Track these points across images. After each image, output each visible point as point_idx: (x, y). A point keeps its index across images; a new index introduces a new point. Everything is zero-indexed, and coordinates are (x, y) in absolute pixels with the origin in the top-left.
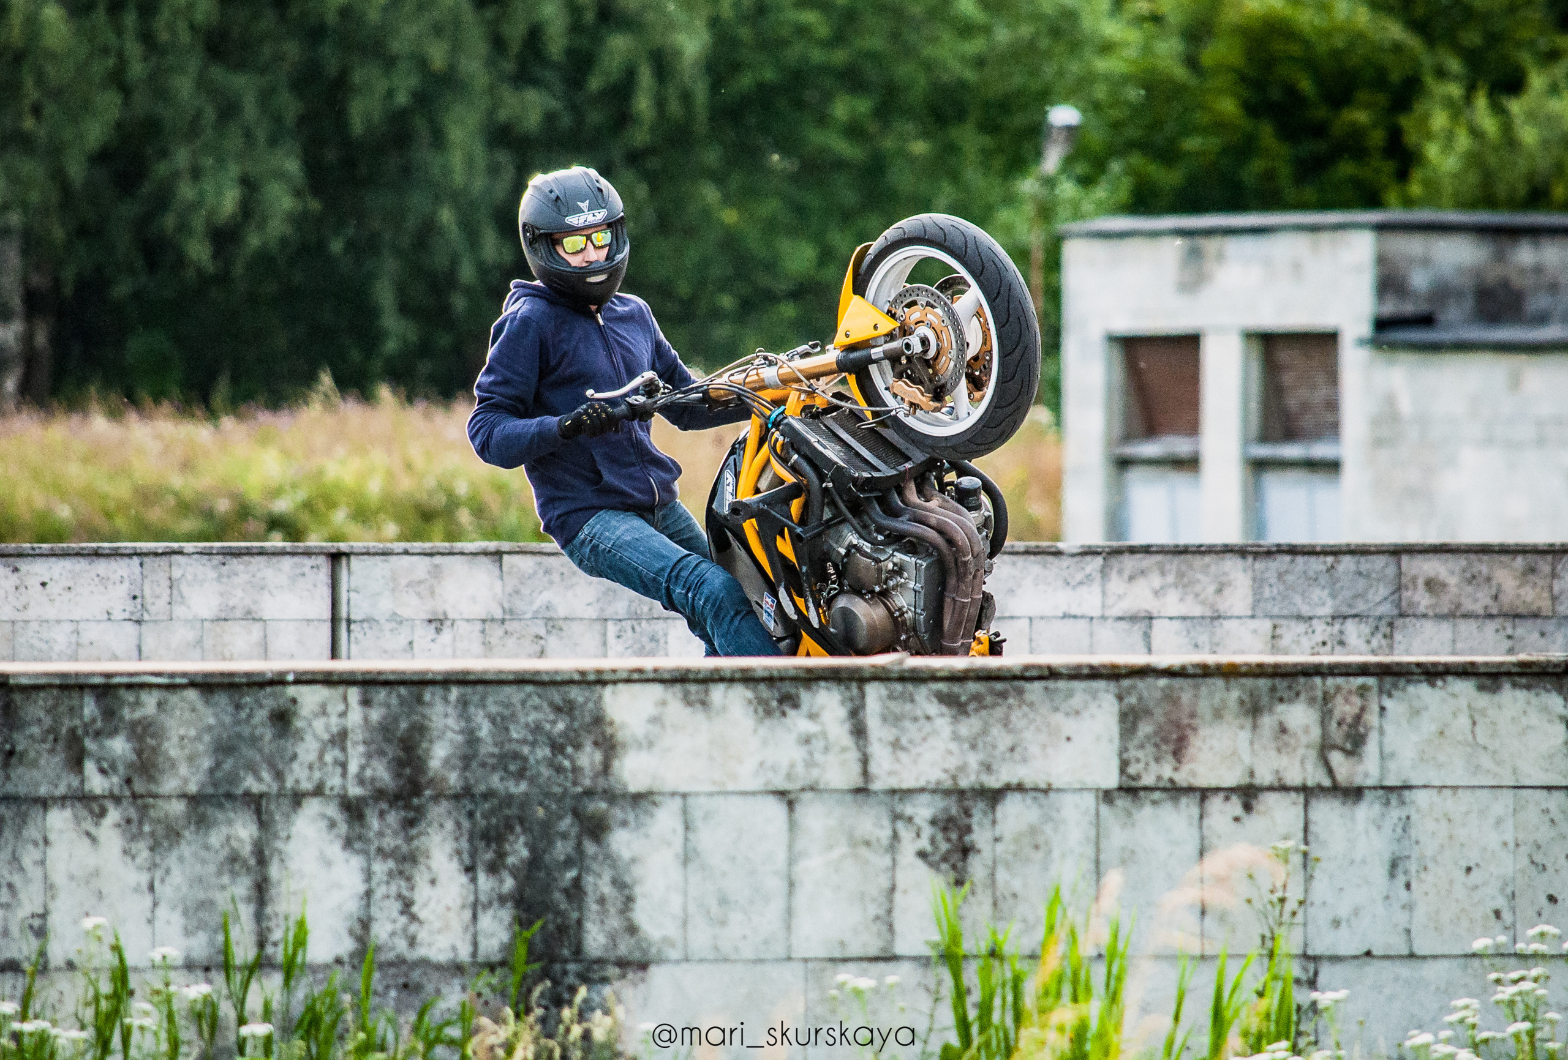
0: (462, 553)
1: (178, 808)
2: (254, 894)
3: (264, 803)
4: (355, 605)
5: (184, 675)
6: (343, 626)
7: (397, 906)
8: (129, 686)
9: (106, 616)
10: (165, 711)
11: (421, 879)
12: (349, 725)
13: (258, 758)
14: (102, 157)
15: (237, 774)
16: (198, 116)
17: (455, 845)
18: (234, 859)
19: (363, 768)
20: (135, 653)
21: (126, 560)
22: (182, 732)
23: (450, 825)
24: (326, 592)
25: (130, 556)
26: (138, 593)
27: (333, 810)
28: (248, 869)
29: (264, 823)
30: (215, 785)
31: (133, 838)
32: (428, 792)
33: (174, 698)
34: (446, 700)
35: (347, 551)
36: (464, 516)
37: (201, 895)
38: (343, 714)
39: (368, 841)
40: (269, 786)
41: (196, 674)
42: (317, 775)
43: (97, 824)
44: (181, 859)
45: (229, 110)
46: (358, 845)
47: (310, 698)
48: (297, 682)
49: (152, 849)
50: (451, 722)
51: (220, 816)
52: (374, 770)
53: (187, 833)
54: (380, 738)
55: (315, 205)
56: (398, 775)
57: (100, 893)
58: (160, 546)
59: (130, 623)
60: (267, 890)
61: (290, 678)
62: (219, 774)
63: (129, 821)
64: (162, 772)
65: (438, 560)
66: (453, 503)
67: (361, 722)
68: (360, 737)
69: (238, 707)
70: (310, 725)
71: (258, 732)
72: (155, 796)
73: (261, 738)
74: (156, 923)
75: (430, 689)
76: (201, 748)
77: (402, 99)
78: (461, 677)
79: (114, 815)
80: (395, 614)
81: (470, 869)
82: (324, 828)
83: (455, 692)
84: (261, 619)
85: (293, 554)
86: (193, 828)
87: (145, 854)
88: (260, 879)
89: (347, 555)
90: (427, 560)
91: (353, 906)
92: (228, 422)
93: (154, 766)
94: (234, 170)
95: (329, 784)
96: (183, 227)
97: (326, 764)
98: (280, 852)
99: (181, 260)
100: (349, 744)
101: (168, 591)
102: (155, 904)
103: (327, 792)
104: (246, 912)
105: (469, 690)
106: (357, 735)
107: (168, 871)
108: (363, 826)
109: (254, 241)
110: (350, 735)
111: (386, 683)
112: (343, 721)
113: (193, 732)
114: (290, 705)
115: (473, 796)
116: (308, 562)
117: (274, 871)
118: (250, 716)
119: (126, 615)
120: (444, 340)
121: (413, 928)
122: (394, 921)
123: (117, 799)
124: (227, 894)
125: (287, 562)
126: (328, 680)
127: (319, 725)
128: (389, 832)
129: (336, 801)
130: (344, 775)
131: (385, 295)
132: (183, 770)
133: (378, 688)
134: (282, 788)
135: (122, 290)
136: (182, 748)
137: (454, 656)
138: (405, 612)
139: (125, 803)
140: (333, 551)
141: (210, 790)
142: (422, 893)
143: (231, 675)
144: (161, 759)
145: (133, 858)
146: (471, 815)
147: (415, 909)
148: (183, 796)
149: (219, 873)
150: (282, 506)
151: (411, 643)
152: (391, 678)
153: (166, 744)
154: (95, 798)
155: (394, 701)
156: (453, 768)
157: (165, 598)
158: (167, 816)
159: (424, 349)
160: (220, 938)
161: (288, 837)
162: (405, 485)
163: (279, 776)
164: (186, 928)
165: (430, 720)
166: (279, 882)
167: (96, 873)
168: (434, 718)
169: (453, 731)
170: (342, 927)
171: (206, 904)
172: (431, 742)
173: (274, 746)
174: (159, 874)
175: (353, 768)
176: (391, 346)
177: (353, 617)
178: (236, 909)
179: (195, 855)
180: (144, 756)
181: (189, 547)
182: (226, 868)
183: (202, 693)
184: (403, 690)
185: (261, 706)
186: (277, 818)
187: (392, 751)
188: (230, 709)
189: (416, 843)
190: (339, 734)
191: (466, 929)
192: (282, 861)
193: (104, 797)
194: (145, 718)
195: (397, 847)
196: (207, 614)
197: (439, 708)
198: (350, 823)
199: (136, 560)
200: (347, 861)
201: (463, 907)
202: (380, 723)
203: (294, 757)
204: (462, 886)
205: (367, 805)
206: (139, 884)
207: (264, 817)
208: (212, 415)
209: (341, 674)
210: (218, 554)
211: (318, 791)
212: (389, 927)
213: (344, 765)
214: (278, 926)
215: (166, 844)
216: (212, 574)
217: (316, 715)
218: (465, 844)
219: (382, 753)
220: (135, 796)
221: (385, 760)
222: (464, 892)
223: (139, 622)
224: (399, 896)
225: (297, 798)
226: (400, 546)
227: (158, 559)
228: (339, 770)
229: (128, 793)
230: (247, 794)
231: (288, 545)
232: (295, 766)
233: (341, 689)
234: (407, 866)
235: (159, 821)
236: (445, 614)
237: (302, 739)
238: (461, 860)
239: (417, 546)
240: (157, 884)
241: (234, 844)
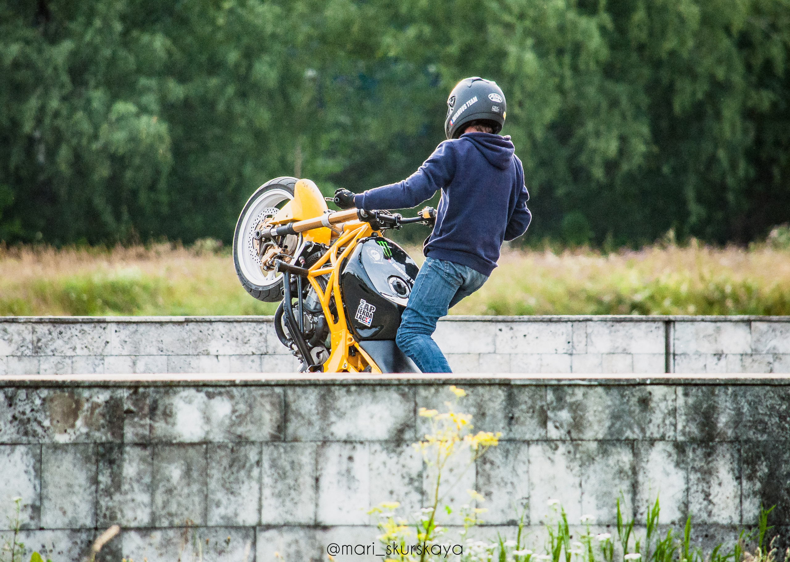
0: (730, 321)
1: (593, 446)
2: (631, 489)
3: (635, 443)
4: (678, 346)
5: (596, 380)
6: (672, 357)
7: (703, 496)
8: (569, 386)
9: (555, 352)
10: (586, 398)
11: (714, 482)
12: (678, 406)
13: (632, 421)
14: (553, 127)
15: (622, 430)
16: (599, 106)
17: (731, 466)
18: (621, 471)
19: (684, 427)
20: (569, 369)
21: (564, 324)
22: (595, 408)
23: (728, 456)
24: (663, 340)
25: (566, 322)
26: (570, 340)
27: (670, 448)
28: (628, 477)
29: (636, 454)
30: (612, 435)
31: (572, 460)
32: (717, 440)
33: (591, 392)
34: (726, 394)
35: (673, 319)
36: (730, 303)
37: (605, 489)
38: (675, 400)
39: (687, 464)
40: (638, 436)
41: (602, 380)
42: (662, 430)
43: (554, 453)
44: (595, 471)
45: (614, 103)
46: (682, 466)
47: (658, 392)
48: (651, 384)
49: (580, 466)
50: (728, 404)
51: (614, 450)
52: (690, 428)
53: (597, 458)
54: (693, 412)
55: (655, 149)
56: (702, 431)
57: (555, 487)
58: (581, 317)
59: (566, 355)
60: (637, 487)
61: (648, 382)
62: (613, 429)
63: (569, 452)
64: (585, 428)
65: (719, 324)
66: (724, 297)
67: (684, 404)
68: (683, 412)
69: (623, 396)
70: (658, 406)
71: (632, 409)
72: (582, 440)
73: (634, 412)
74: (583, 503)
75: (718, 387)
76: (604, 416)
77: (700, 96)
78: (733, 382)
79: (562, 449)
80: (697, 351)
81: (738, 478)
82: (666, 458)
83: (730, 390)
84: (630, 354)
85: (647, 321)
86: (601, 456)
87: (578, 468)
88: (633, 481)
89: (674, 322)
90: (713, 324)
91: (680, 496)
92: (613, 257)
93: (581, 425)
94: (615, 133)
95: (667, 435)
96: (591, 161)
97: (666, 425)
98: (644, 469)
99: (589, 177)
100: (677, 415)
101: (585, 339)
102: (582, 493)
103: (667, 439)
104: (628, 497)
105: (738, 388)
106: (682, 411)
107: (589, 477)
108: (685, 456)
109: (625, 167)
110: (678, 411)
111: (696, 385)
112: (674, 403)
113: (600, 409)
114: (648, 395)
115: (740, 442)
116: (654, 325)
117: (641, 478)
118: (628, 401)
119: (565, 351)
120: (720, 215)
121: (710, 507)
122: (701, 504)
123: (564, 441)
124: (618, 489)
125: (643, 325)
126: (667, 383)
127: (663, 405)
128: (697, 459)
129: (671, 444)
130: (675, 430)
131: (690, 194)
132: (596, 427)
133: (692, 387)
134: (644, 436)
135: (560, 191)
136: (595, 416)
137: (727, 372)
138: (703, 350)
139: (567, 443)
140: (667, 319)
141: (609, 437)
142: (715, 489)
143: (619, 380)
144: (585, 422)
145: (571, 470)
146: (739, 451)
147: (711, 498)
148: (596, 440)
149: (614, 479)
150: (639, 298)
151: (705, 366)
152: (698, 382)
153: (587, 414)
154: (553, 441)
155: (700, 394)
156: (730, 428)
157: (584, 343)
158: (588, 449)
159: (709, 221)
160: (615, 511)
161: (648, 461)
162: (700, 287)
163: (643, 430)
164: (597, 506)
165: (718, 403)
166: (643, 484)
167: (554, 478)
168: (720, 402)
169: (729, 409)
170: (675, 506)
171: (608, 494)
172: (718, 414)
173: (640, 415)
174: (584, 478)
175: (680, 427)
176: (693, 219)
177: (676, 352)
178: (623, 497)
179: (602, 469)
180: (577, 420)
181: (596, 317)
182: (618, 476)
183: (605, 389)
184: (704, 388)
185: (634, 396)
186: (642, 451)
187: (699, 419)
188: (619, 397)
189: (711, 465)
190: (672, 410)
191: (737, 508)
192: (645, 473)
193: (557, 440)
194: (577, 401)
195: (702, 467)
196: (605, 350)
197: (723, 397)
198: (678, 454)
199: (570, 324)
200: (677, 473)
201: (735, 497)
202: (693, 405)
203: (650, 421)
204: (734, 486)
205: (687, 445)
206: (574, 483)
207: (636, 451)
208: (604, 253)
209: (673, 380)
210: (610, 321)
211: (662, 438)
212: (698, 507)
213: (675, 426)
214: (643, 505)
215: (587, 463)
216: (607, 331)
217: (661, 401)
218: (735, 465)
219: (694, 420)
220: (572, 440)
221: (696, 423)
222: (736, 490)
223: (571, 354)
224: (703, 491)
225: (652, 442)
226: (700, 317)
227: (580, 323)
228: (673, 428)
229: (568, 438)
230: (627, 439)
231: (644, 317)
232: (651, 425)
233: (674, 387)
234: (707, 476)
235: (584, 452)
236: (722, 351)
237: (654, 412)
238: (734, 474)
239: (708, 317)
240: (583, 483)
241: (621, 464)
